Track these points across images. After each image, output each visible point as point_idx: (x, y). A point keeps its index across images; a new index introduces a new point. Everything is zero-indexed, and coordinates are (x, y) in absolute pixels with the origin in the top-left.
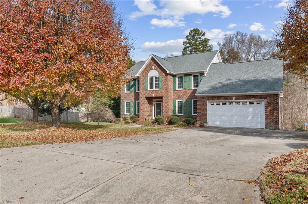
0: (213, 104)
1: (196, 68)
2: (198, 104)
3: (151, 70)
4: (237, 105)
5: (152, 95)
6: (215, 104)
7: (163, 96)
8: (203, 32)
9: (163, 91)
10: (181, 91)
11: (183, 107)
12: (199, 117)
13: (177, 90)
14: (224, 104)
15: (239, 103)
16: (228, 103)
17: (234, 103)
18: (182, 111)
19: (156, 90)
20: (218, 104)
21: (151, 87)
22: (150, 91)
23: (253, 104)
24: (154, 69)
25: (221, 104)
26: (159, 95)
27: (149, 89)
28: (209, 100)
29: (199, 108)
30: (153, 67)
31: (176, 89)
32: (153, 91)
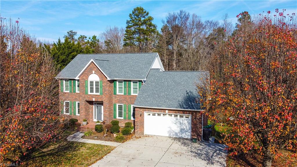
0: (150, 115)
1: (135, 75)
2: (137, 114)
3: (91, 74)
4: (170, 117)
5: (93, 99)
6: (151, 114)
7: (104, 101)
8: (147, 12)
9: (104, 97)
10: (121, 96)
11: (123, 111)
12: (137, 125)
13: (118, 95)
14: (159, 115)
15: (172, 115)
16: (162, 115)
17: (167, 115)
18: (122, 115)
19: (97, 95)
20: (154, 115)
21: (92, 91)
22: (90, 95)
23: (183, 117)
24: (95, 73)
25: (156, 115)
26: (99, 100)
27: (89, 93)
28: (146, 111)
29: (137, 118)
30: (93, 72)
31: (116, 93)
32: (94, 95)
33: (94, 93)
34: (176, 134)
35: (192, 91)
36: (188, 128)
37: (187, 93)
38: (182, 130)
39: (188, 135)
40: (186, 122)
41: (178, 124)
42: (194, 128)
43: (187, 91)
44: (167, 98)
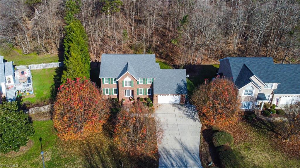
0: (161, 96)
2: (154, 96)
3: (126, 78)
5: (127, 89)
7: (134, 90)
9: (134, 88)
11: (142, 91)
12: (155, 101)
13: (140, 85)
15: (171, 95)
16: (167, 95)
17: (169, 95)
18: (142, 93)
19: (130, 87)
25: (164, 95)
26: (131, 89)
27: (125, 86)
29: (155, 98)
30: (128, 77)
33: (128, 86)
34: (173, 102)
35: (179, 83)
36: (178, 100)
37: (178, 84)
38: (175, 101)
39: (178, 102)
40: (178, 97)
41: (174, 98)
42: (182, 100)
43: (177, 83)
44: (169, 88)
